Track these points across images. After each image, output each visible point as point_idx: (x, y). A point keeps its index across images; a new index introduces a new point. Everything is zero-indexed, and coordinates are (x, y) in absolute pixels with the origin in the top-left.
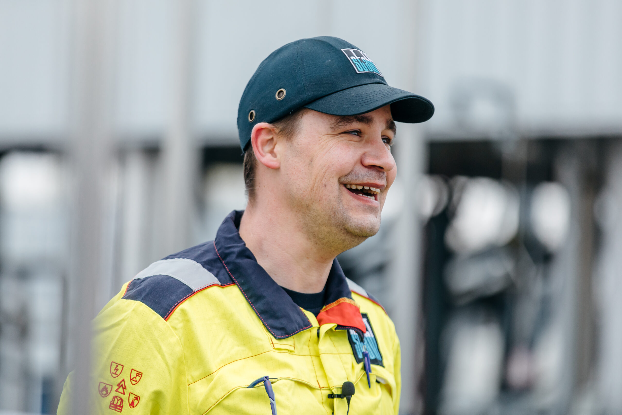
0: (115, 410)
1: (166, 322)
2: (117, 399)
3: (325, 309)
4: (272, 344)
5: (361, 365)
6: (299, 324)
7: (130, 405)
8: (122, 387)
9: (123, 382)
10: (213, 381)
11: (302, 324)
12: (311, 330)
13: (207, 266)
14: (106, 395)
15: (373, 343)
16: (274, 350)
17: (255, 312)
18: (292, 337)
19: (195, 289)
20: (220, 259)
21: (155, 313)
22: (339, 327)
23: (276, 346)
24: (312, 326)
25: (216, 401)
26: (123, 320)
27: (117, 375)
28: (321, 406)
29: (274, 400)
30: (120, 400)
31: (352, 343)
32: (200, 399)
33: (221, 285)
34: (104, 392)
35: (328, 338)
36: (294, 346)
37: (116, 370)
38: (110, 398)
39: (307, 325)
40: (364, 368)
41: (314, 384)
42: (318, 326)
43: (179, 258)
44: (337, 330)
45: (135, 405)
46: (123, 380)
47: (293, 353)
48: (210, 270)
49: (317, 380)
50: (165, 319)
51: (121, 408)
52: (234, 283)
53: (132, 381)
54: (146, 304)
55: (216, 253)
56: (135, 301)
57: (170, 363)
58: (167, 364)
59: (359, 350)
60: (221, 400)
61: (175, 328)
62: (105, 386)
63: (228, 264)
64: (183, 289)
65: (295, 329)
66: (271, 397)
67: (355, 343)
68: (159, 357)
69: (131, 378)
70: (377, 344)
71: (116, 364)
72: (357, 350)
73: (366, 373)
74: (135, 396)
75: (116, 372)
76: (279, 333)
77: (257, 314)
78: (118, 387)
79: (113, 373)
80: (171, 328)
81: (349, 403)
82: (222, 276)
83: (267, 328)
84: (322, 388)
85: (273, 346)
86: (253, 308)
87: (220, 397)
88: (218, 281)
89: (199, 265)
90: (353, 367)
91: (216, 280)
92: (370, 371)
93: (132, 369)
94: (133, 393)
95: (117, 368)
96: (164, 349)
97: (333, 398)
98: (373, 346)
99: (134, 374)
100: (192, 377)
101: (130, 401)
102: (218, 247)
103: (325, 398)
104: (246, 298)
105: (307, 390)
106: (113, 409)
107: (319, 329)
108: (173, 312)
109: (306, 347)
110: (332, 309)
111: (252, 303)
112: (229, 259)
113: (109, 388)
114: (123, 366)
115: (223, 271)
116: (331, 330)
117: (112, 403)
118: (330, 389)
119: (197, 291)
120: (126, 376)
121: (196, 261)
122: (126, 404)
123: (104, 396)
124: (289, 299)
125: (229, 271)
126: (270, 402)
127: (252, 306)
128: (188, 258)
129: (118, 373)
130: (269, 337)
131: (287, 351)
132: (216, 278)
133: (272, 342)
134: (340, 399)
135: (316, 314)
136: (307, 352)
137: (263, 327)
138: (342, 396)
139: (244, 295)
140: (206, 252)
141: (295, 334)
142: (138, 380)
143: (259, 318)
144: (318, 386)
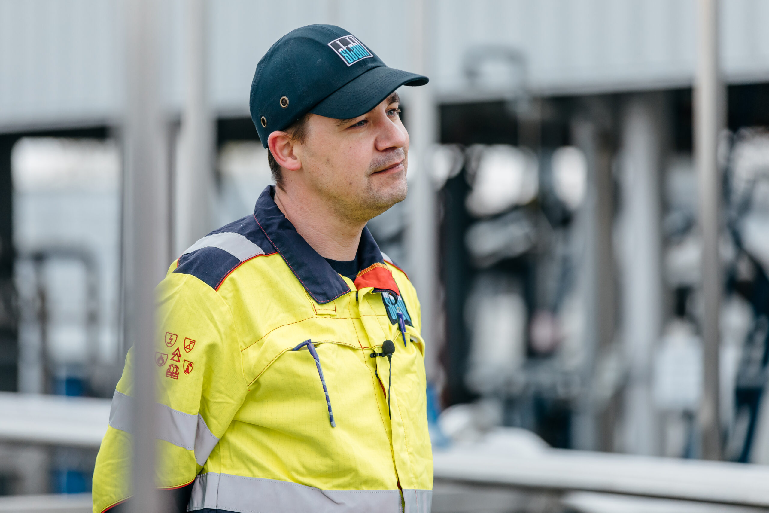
0: (172, 377)
1: (216, 292)
2: (173, 367)
3: (360, 274)
4: (315, 311)
5: (396, 325)
6: (338, 289)
7: (185, 372)
8: (177, 355)
9: (178, 350)
10: (264, 344)
11: (341, 288)
12: (350, 295)
13: (251, 238)
14: (163, 364)
15: (402, 305)
16: (317, 316)
17: (298, 279)
18: (333, 301)
19: (242, 259)
20: (261, 230)
21: (206, 284)
22: (376, 290)
23: (319, 312)
24: (350, 291)
25: (268, 363)
26: (176, 293)
27: (171, 344)
28: (364, 365)
29: (318, 361)
30: (176, 368)
31: (386, 306)
32: (253, 362)
33: (265, 254)
34: (161, 362)
35: (366, 301)
36: (335, 311)
37: (171, 340)
38: (166, 366)
39: (346, 290)
40: (399, 328)
41: (356, 345)
42: (357, 290)
43: (223, 232)
44: (374, 293)
45: (189, 371)
46: (178, 349)
47: (335, 317)
48: (253, 241)
49: (359, 341)
50: (215, 290)
51: (177, 375)
52: (277, 252)
53: (186, 349)
54: (196, 276)
55: (258, 225)
56: (186, 275)
57: (222, 330)
58: (219, 332)
59: (392, 312)
60: (273, 362)
61: (225, 298)
62: (161, 355)
63: (270, 234)
64: (231, 260)
65: (335, 294)
66: (316, 358)
67: (388, 306)
68: (212, 325)
69: (185, 346)
70: (405, 307)
71: (171, 335)
72: (391, 312)
73: (401, 333)
74: (189, 363)
75: (171, 342)
76: (321, 298)
77: (299, 280)
78: (173, 356)
79: (168, 343)
80: (221, 297)
81: (390, 361)
82: (266, 246)
83: (309, 294)
84: (364, 348)
85: (316, 312)
86: (296, 275)
87: (272, 359)
88: (262, 251)
89: (244, 237)
90: (390, 327)
91: (260, 251)
92: (405, 331)
93: (186, 338)
94: (187, 360)
95: (171, 338)
96: (216, 317)
97: (375, 357)
98: (402, 308)
99: (188, 342)
100: (245, 343)
101: (185, 368)
102: (259, 219)
103: (367, 357)
104: (288, 265)
105: (350, 352)
106: (169, 377)
107: (357, 294)
108: (223, 282)
109: (346, 310)
110: (368, 274)
111: (294, 270)
112: (270, 230)
113: (165, 357)
114: (177, 335)
115: (266, 242)
116: (368, 293)
117: (168, 371)
118: (371, 349)
119: (244, 261)
120: (180, 344)
121: (240, 234)
122: (181, 371)
123: (161, 365)
124: (329, 266)
125: (272, 240)
126: (316, 363)
127: (294, 274)
128: (232, 231)
129: (173, 342)
130: (312, 303)
131: (329, 316)
132: (260, 248)
133: (315, 308)
134: (381, 357)
135: (354, 280)
136: (348, 315)
137: (306, 293)
138: (383, 355)
139: (287, 263)
140: (247, 225)
141: (335, 299)
142: (191, 348)
143: (302, 284)
144: (360, 347)
